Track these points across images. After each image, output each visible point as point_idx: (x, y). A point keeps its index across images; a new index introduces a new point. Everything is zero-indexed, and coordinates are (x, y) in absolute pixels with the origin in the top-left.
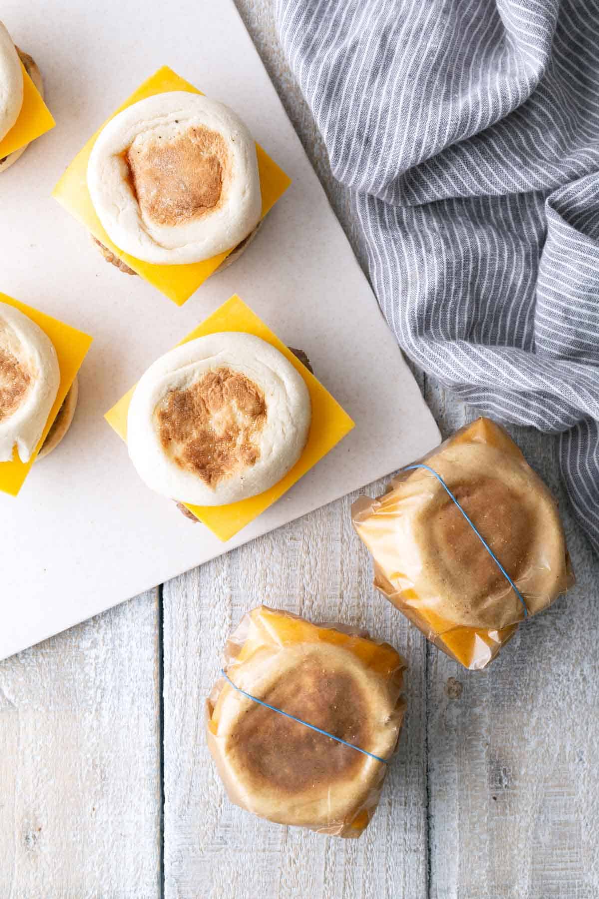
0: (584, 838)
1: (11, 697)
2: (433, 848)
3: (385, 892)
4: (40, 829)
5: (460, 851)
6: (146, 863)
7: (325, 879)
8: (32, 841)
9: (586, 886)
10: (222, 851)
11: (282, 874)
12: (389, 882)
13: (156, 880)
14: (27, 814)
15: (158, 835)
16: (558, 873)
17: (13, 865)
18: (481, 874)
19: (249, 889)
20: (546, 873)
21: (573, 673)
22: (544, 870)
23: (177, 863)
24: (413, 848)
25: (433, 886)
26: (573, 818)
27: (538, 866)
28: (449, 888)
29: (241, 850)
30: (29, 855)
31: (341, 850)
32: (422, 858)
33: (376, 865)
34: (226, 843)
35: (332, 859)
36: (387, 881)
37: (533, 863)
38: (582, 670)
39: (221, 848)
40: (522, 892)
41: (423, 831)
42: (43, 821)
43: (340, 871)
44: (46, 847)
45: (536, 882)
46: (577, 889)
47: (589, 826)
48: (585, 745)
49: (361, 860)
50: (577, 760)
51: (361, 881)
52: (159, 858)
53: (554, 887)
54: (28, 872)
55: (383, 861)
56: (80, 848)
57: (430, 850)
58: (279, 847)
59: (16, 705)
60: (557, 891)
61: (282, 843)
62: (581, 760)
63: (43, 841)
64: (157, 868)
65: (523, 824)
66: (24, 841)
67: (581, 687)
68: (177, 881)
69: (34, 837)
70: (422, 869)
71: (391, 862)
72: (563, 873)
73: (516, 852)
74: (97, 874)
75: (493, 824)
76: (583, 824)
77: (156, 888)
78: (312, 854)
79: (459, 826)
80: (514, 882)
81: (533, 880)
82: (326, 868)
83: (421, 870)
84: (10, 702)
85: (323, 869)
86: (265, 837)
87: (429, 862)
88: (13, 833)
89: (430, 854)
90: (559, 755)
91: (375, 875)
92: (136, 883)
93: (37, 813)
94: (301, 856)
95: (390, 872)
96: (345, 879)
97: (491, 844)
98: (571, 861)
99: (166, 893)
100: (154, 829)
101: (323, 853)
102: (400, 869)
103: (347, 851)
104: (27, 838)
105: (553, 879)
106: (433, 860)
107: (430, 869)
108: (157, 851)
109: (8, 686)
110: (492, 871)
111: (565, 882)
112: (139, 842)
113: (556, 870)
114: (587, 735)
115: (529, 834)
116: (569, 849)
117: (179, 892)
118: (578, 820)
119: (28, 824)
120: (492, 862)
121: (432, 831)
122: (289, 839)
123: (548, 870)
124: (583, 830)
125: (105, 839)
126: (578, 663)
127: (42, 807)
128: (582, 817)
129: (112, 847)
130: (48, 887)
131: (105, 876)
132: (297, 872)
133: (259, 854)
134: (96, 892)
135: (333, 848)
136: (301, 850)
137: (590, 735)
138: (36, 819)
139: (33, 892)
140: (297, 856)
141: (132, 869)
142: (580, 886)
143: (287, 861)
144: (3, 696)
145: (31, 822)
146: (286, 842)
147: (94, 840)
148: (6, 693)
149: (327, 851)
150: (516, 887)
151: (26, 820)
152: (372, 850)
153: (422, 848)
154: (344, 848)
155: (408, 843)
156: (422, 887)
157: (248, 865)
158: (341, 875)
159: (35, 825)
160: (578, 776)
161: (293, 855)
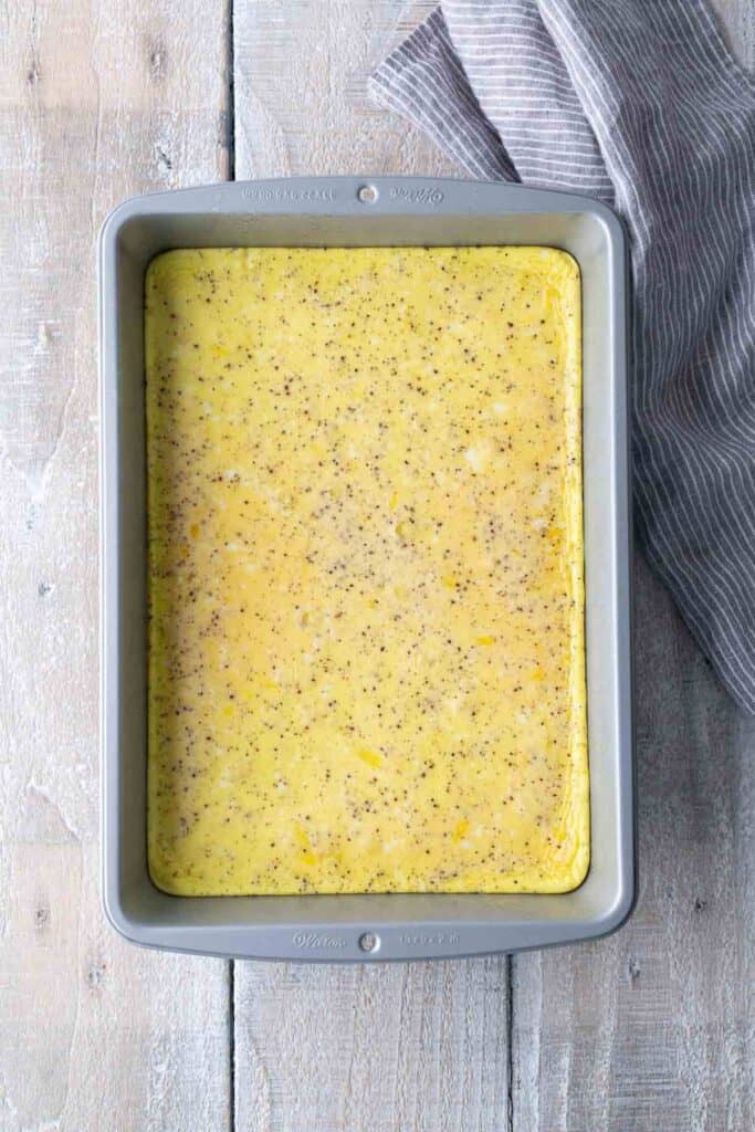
0: (672, 977)
1: (75, 830)
2: (514, 986)
3: (463, 1033)
4: (104, 967)
5: (543, 991)
6: (215, 1002)
7: (402, 1018)
8: (95, 979)
9: (675, 1027)
10: (295, 990)
11: (356, 1013)
12: (469, 1022)
13: (225, 1020)
14: (90, 951)
15: (227, 973)
16: (644, 1013)
17: (76, 1004)
18: (566, 1014)
19: (321, 1028)
20: (634, 1013)
21: (662, 805)
22: (631, 1010)
23: (247, 1002)
24: (495, 987)
25: (515, 1027)
26: (660, 956)
27: (626, 1007)
28: (531, 1029)
29: (314, 989)
30: (92, 994)
31: (418, 989)
32: (503, 998)
33: (454, 1004)
34: (298, 981)
35: (408, 997)
36: (466, 1021)
37: (619, 1003)
38: (670, 803)
39: (293, 987)
40: (607, 1033)
41: (503, 971)
42: (108, 959)
43: (417, 1011)
44: (111, 985)
45: (622, 1024)
46: (665, 1030)
47: (678, 965)
48: (674, 880)
49: (440, 999)
50: (666, 896)
51: (439, 1021)
52: (228, 997)
53: (641, 1028)
54: (92, 1012)
55: (462, 1000)
56: (146, 986)
57: (511, 989)
58: (355, 986)
59: (80, 837)
60: (645, 1032)
61: (357, 982)
62: (670, 896)
63: (108, 979)
64: (227, 1008)
65: (610, 963)
66: (87, 978)
67: (670, 819)
68: (248, 1020)
69: (98, 974)
70: (503, 1009)
71: (472, 1001)
72: (651, 1013)
73: (601, 991)
74: (164, 1013)
75: (577, 963)
76: (672, 963)
77: (226, 1028)
78: (388, 993)
79: (542, 963)
80: (599, 1023)
81: (619, 1021)
82: (402, 1008)
83: (501, 1010)
84: (73, 834)
85: (400, 1008)
86: (339, 974)
87: (511, 1002)
88: (77, 972)
89: (511, 994)
90: (647, 890)
91: (454, 1014)
92: (205, 1024)
93: (102, 950)
94: (377, 995)
95: (470, 1012)
96: (423, 1019)
97: (575, 983)
98: (659, 1001)
99: (236, 1033)
100: (223, 967)
101: (400, 992)
102: (480, 1008)
103: (425, 989)
104: (91, 976)
105: (640, 1020)
106: (514, 1000)
107: (511, 1008)
108: (227, 990)
109: (71, 817)
110: (577, 1013)
111: (654, 1023)
112: (207, 980)
113: (642, 1010)
114: (676, 871)
115: (616, 972)
116: (657, 988)
117: (249, 1031)
118: (666, 958)
119: (93, 961)
120: (576, 1002)
121: (514, 969)
122: (364, 978)
123: (636, 1010)
124: (671, 969)
125: (173, 976)
126: (666, 795)
127: (106, 945)
128: (670, 955)
129: (180, 983)
130: (112, 1028)
131: (172, 1014)
132: (373, 1011)
133: (333, 992)
134: (163, 1032)
135: (410, 987)
136: (377, 987)
137: (679, 871)
138: (100, 956)
139: (97, 1032)
140: (373, 995)
141: (201, 1007)
142: (668, 1027)
143: (362, 999)
144: (66, 828)
145: (96, 958)
146: (361, 979)
147: (161, 977)
148: (69, 825)
149: (404, 990)
150: (602, 1028)
151: (89, 956)
152: (450, 990)
153: (503, 986)
154: (422, 986)
155: (488, 981)
156: (503, 1027)
157: (322, 1004)
158: (419, 1015)
159: (99, 962)
160: (667, 913)
161: (369, 995)
